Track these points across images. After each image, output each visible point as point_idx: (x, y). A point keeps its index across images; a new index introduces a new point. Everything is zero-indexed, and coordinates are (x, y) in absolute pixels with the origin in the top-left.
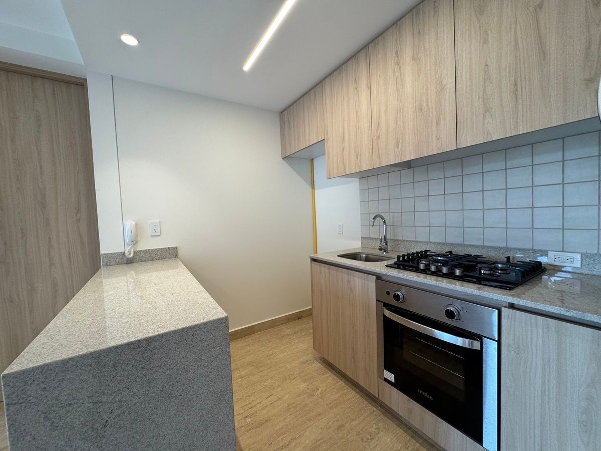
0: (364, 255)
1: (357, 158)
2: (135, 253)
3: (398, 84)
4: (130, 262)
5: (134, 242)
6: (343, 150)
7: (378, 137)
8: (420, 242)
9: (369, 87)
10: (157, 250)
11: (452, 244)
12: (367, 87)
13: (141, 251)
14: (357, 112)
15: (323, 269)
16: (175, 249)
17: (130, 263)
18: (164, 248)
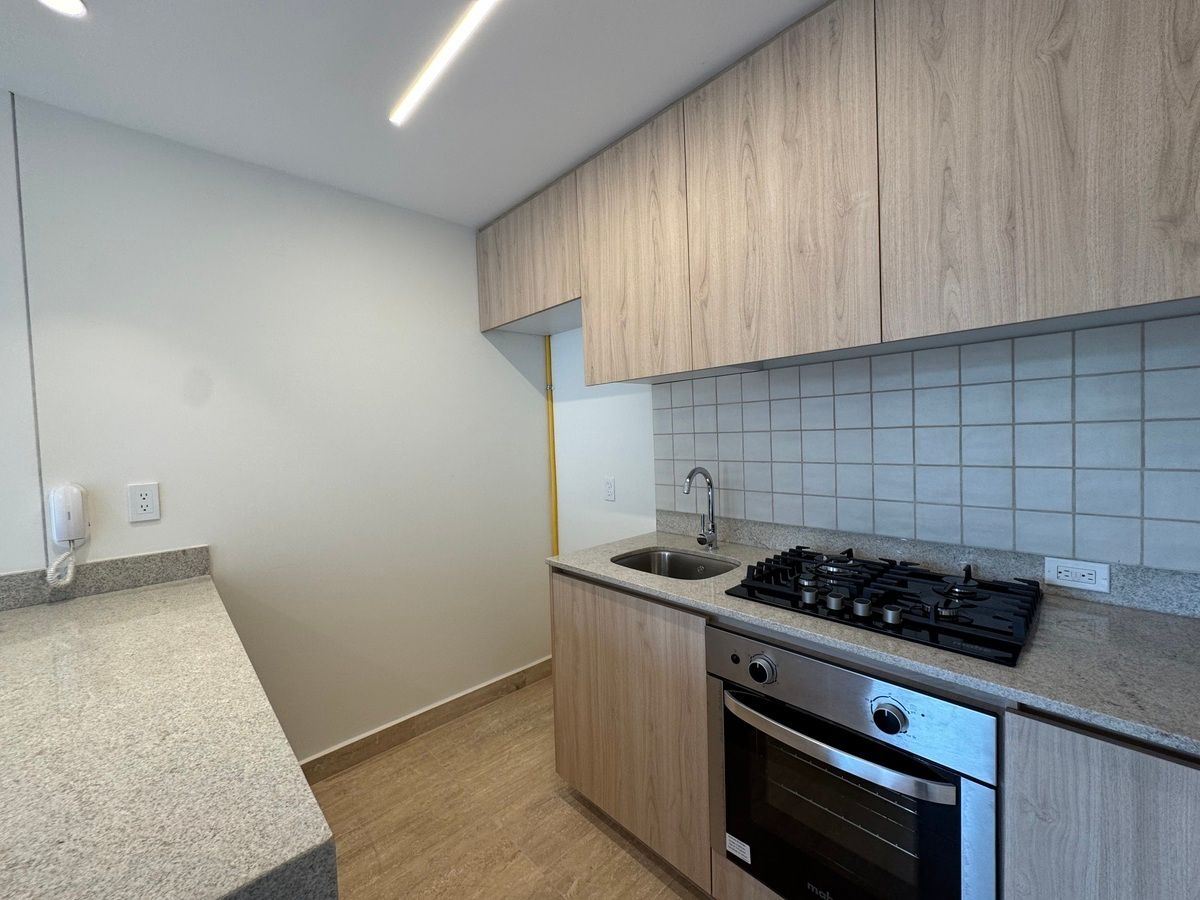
0: (667, 554)
1: (656, 345)
2: (78, 570)
3: (749, 192)
4: (61, 596)
5: (76, 542)
6: (624, 324)
7: (704, 303)
8: (782, 526)
9: (685, 192)
10: (147, 558)
11: (848, 534)
12: (679, 189)
14: (655, 243)
15: (579, 592)
16: (204, 553)
18: (169, 553)
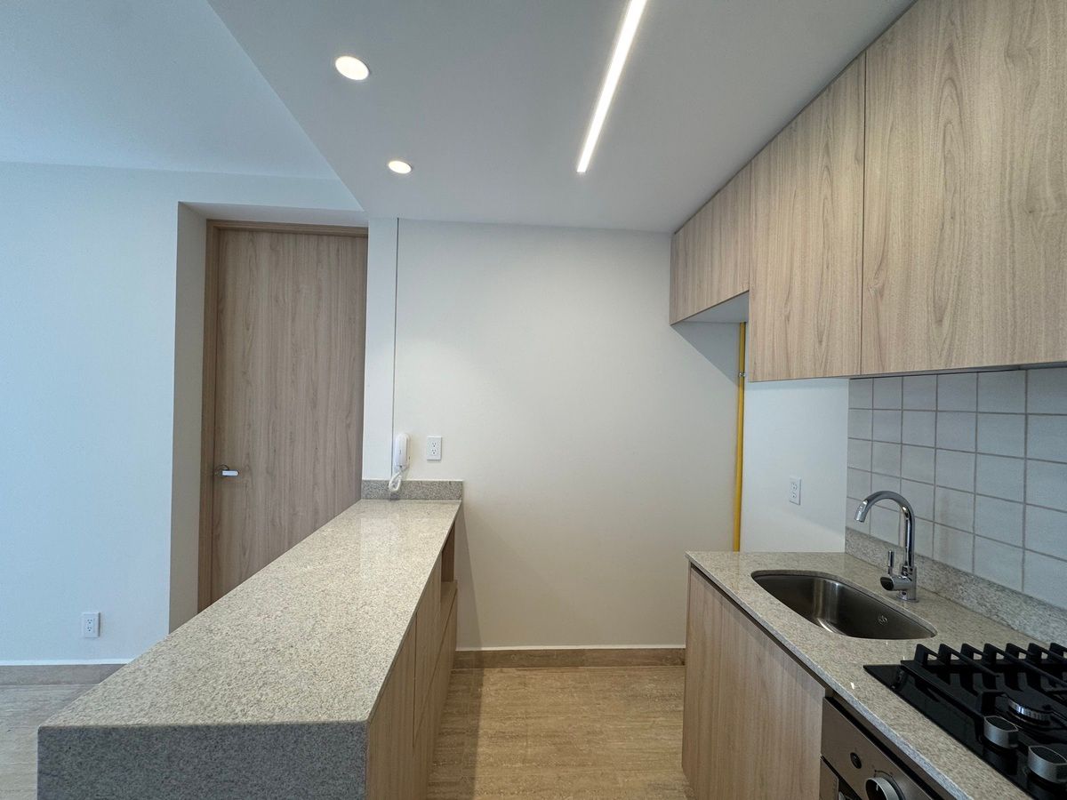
1: (820, 342)
2: (402, 483)
3: (948, 138)
4: (395, 497)
5: (404, 468)
6: (788, 318)
7: (880, 293)
10: (433, 483)
13: (411, 482)
16: (459, 486)
17: (397, 499)
18: (443, 482)
